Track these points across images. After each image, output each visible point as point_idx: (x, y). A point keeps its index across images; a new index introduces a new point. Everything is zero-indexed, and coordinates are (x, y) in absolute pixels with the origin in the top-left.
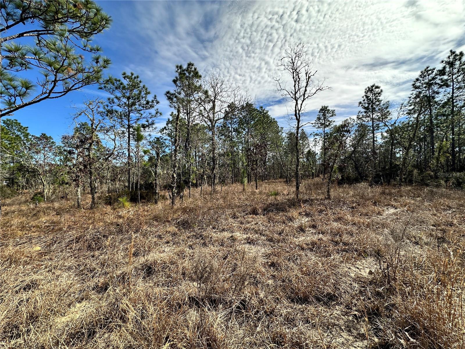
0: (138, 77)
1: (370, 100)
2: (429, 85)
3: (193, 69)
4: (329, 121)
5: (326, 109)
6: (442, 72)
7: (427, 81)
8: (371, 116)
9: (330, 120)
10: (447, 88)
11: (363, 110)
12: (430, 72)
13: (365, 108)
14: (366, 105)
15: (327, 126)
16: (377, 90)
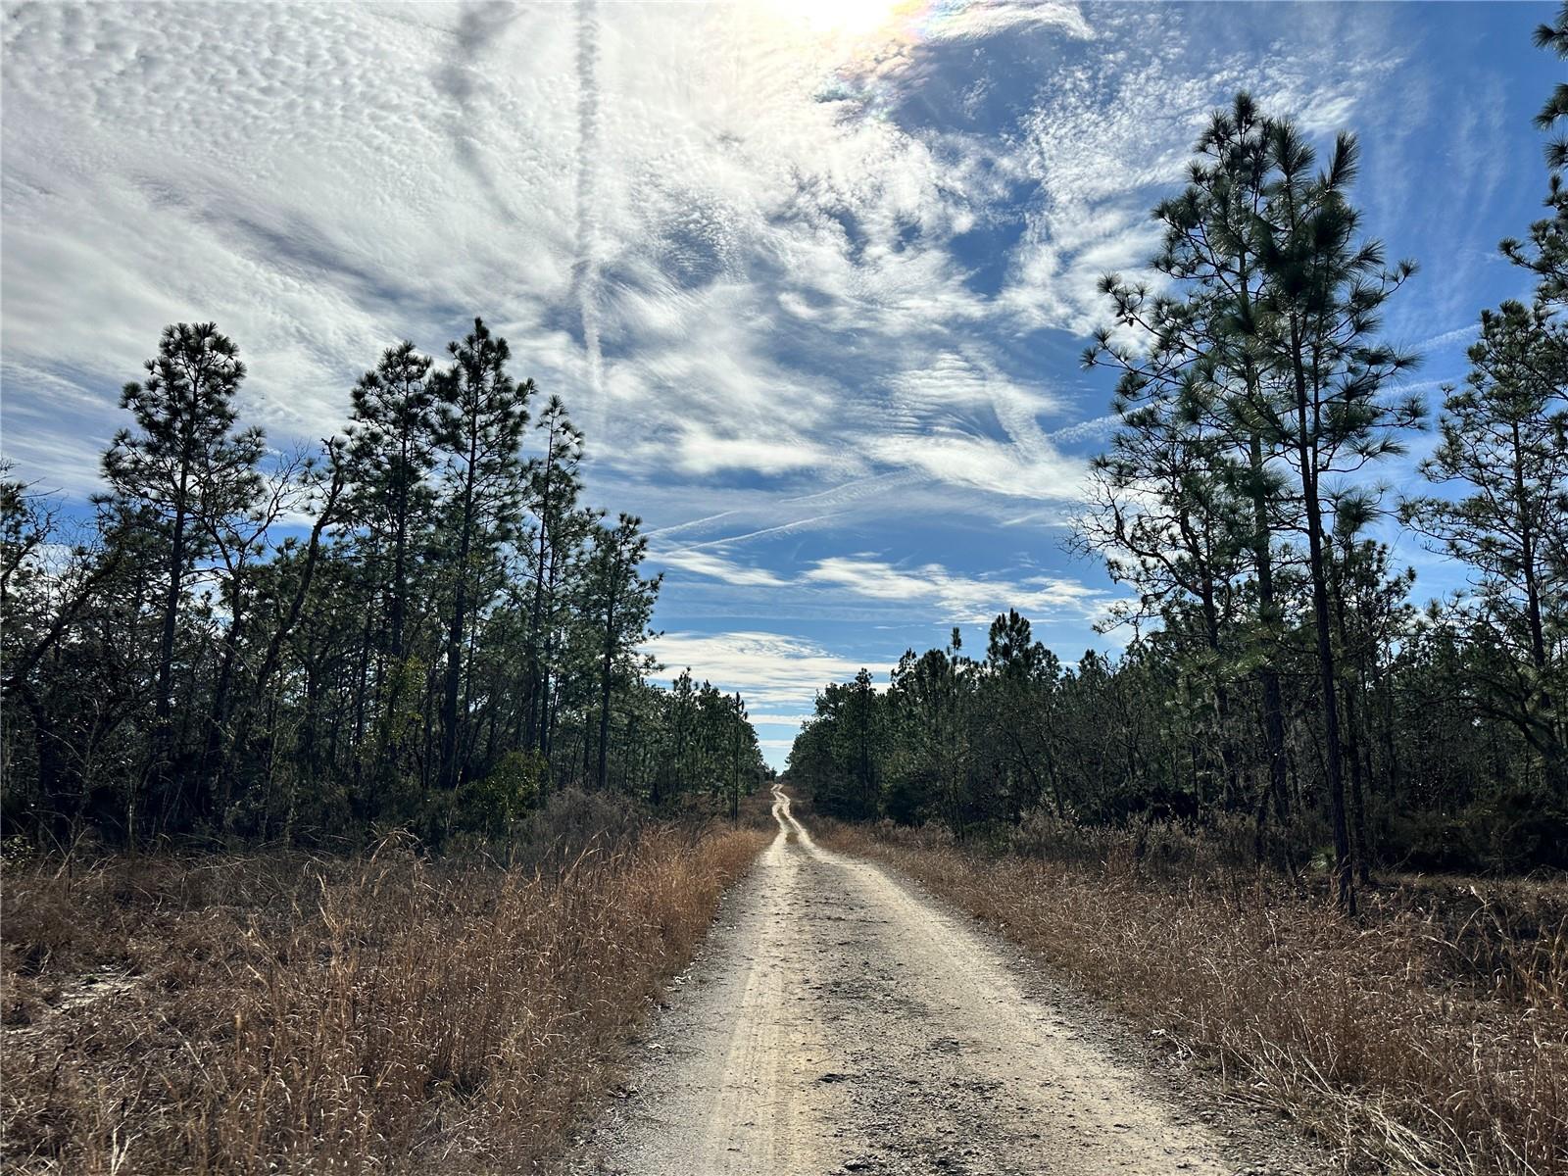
1: (182, 397)
2: (407, 418)
6: (446, 387)
7: (401, 398)
8: (178, 477)
10: (456, 455)
11: (141, 434)
12: (414, 368)
13: (150, 424)
14: (161, 416)
16: (221, 358)
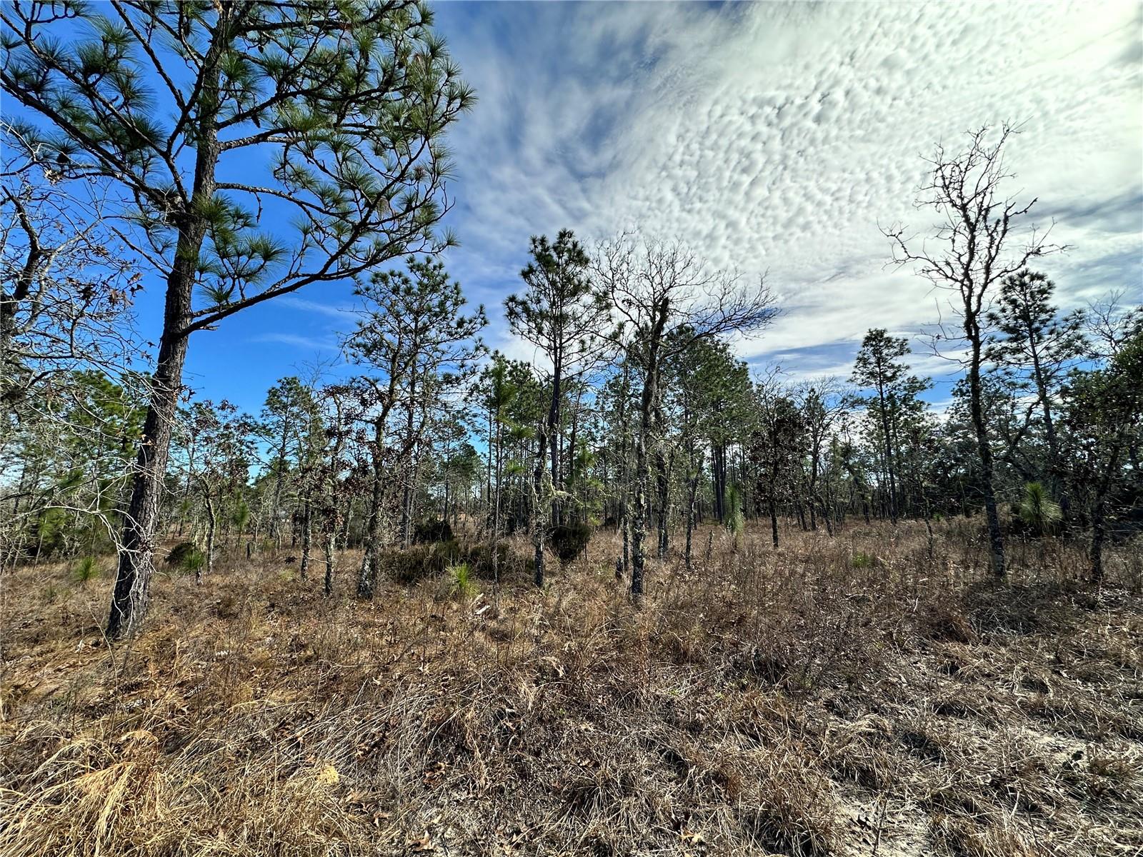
0: (441, 266)
3: (570, 246)
4: (892, 366)
5: (882, 336)
9: (896, 365)
15: (890, 379)
